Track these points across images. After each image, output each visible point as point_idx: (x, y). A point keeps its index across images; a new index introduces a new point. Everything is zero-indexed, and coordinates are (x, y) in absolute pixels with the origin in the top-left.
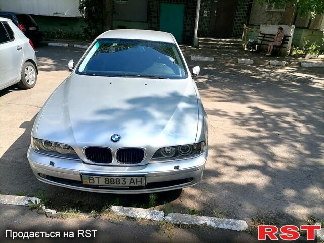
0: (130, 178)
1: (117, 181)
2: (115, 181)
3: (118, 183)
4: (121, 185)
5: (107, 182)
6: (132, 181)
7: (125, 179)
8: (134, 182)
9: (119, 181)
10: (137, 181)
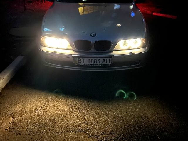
0: (103, 58)
1: (95, 61)
2: (94, 61)
3: (95, 62)
4: (97, 63)
5: (89, 62)
6: (104, 61)
7: (100, 59)
8: (105, 62)
9: (96, 61)
10: (107, 61)
